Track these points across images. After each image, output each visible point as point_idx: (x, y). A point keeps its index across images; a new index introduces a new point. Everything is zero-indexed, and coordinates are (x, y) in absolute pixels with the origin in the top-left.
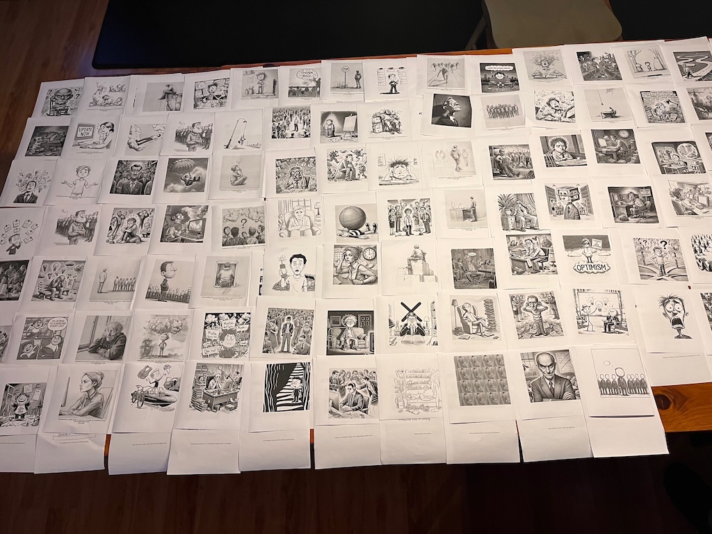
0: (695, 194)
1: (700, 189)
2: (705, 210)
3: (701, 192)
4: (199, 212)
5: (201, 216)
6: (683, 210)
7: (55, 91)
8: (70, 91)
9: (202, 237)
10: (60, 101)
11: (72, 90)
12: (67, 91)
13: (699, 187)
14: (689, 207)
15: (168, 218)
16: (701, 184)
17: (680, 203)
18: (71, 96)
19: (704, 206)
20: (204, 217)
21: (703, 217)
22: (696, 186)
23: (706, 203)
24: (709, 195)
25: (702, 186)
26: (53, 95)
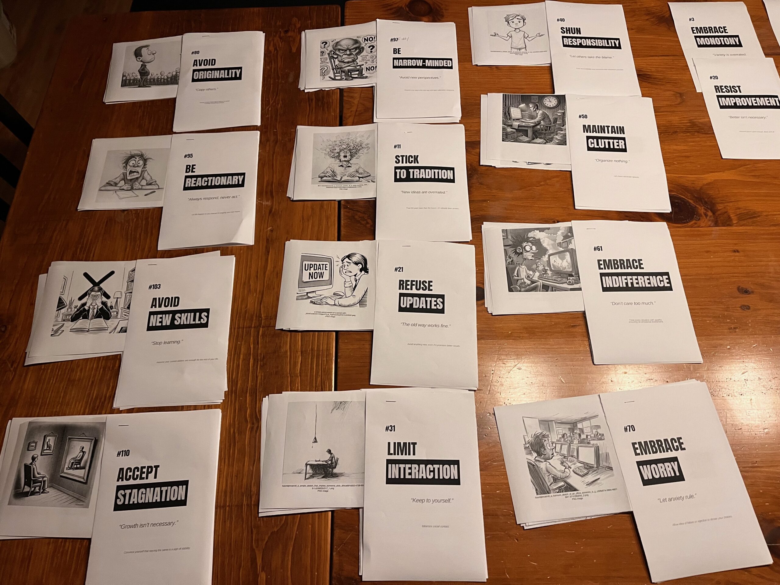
0: (572, 442)
1: (582, 430)
2: (590, 478)
3: (583, 436)
4: (560, 239)
5: (564, 245)
6: (548, 480)
7: (332, 44)
8: (356, 42)
9: (578, 281)
10: (346, 58)
11: (360, 40)
12: (351, 42)
13: (579, 426)
14: (559, 474)
15: (510, 250)
16: (584, 419)
17: (543, 466)
18: (361, 50)
19: (588, 467)
20: (570, 247)
21: (586, 494)
22: (573, 425)
23: (592, 461)
24: (599, 443)
25: (586, 424)
26: (330, 48)
